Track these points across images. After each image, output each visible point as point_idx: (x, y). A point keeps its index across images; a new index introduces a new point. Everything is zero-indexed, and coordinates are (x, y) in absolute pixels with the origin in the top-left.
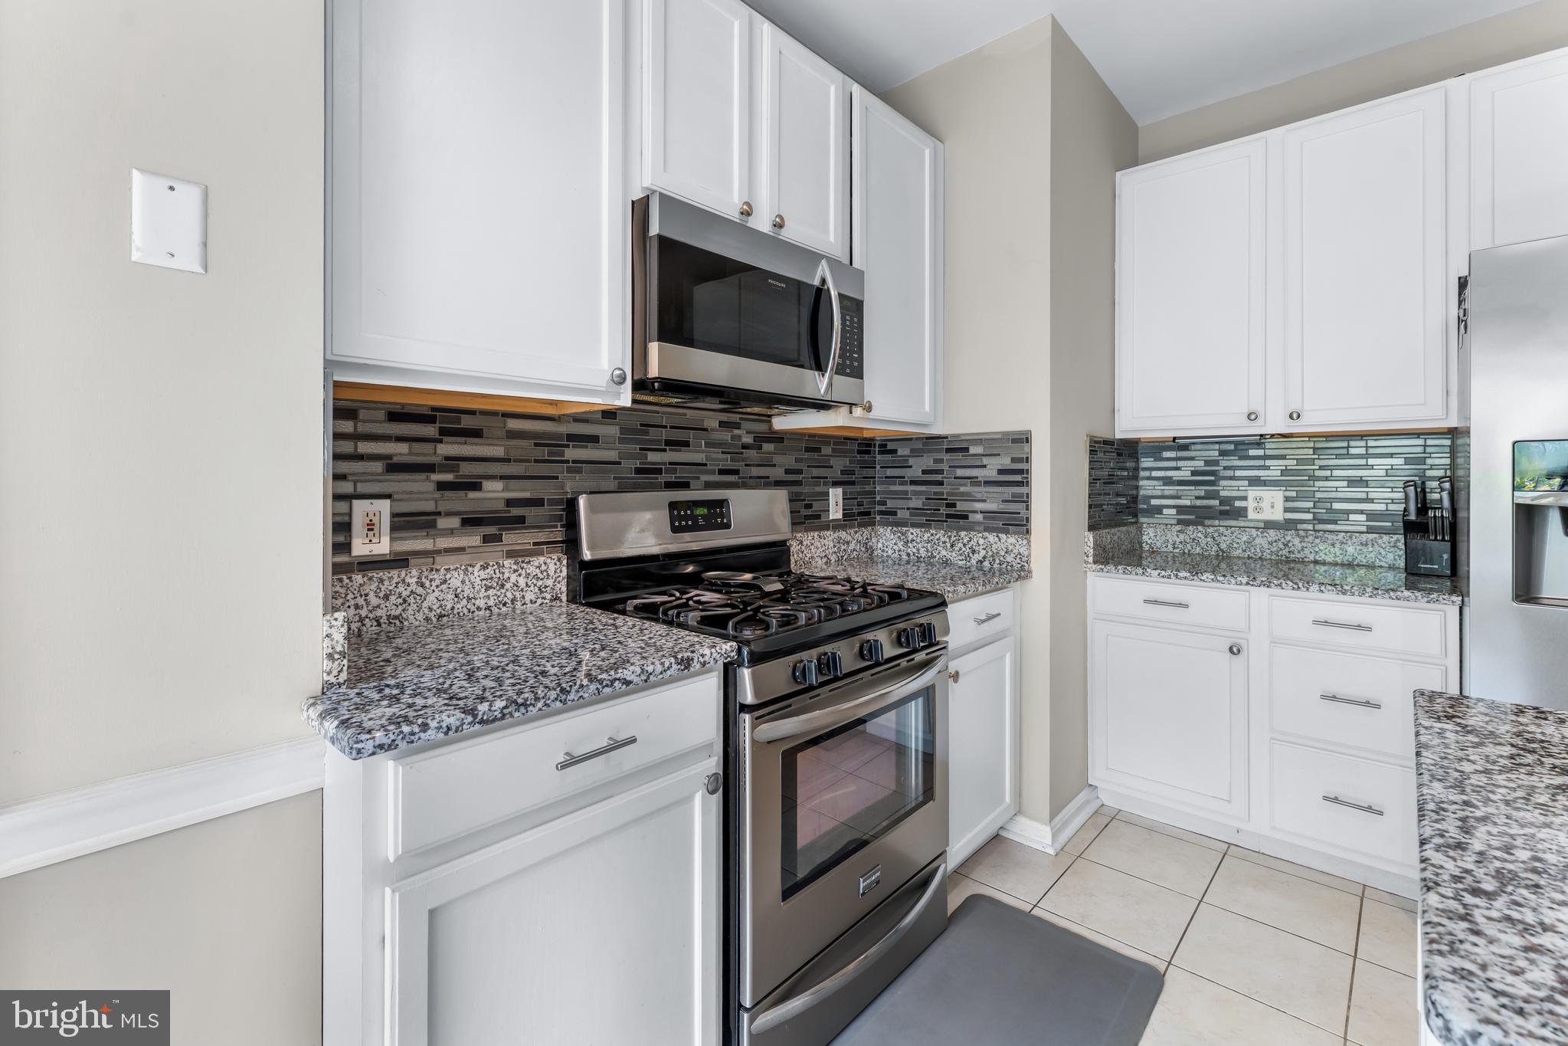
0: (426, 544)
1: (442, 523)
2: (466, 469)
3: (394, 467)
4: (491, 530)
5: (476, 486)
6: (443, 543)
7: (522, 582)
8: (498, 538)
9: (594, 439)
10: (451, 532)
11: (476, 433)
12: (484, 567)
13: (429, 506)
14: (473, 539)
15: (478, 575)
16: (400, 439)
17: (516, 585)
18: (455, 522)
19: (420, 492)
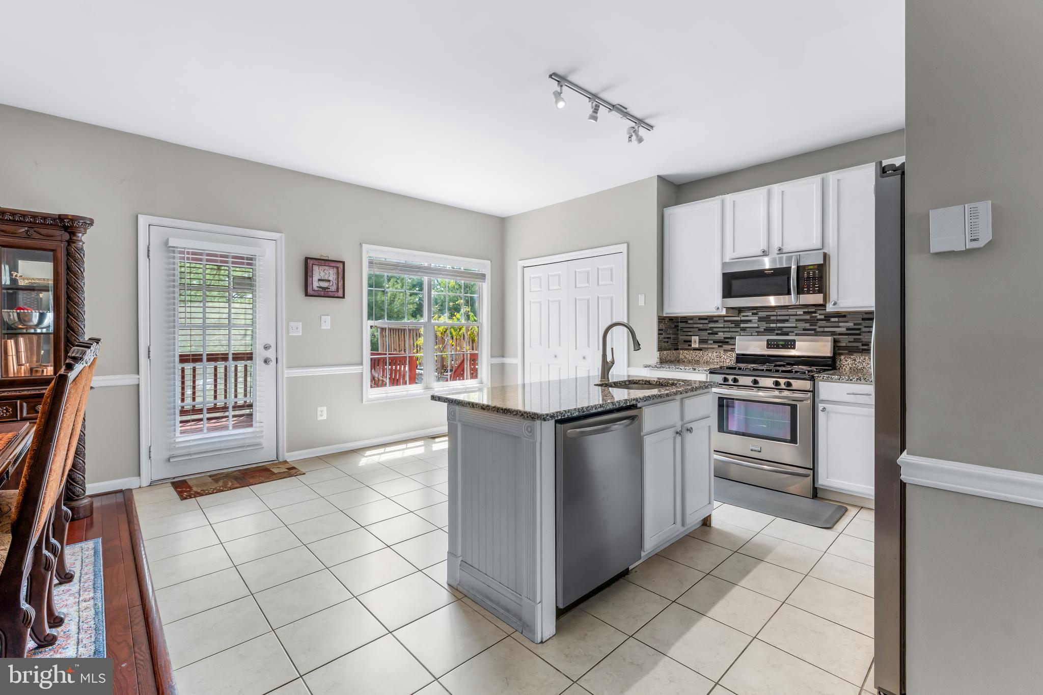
0: (706, 346)
1: (709, 342)
2: (715, 330)
3: (700, 330)
4: (720, 344)
5: (717, 334)
6: (710, 346)
7: (726, 357)
8: (721, 346)
9: (750, 321)
10: (711, 344)
11: (717, 321)
12: (716, 353)
13: (707, 338)
14: (716, 346)
15: (715, 354)
16: (701, 324)
17: (724, 358)
18: (712, 342)
19: (705, 335)
